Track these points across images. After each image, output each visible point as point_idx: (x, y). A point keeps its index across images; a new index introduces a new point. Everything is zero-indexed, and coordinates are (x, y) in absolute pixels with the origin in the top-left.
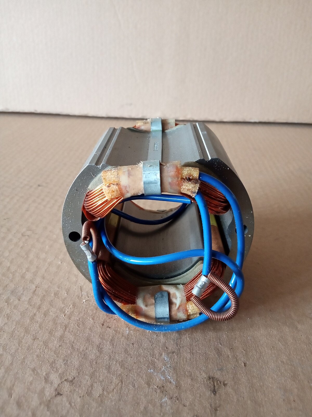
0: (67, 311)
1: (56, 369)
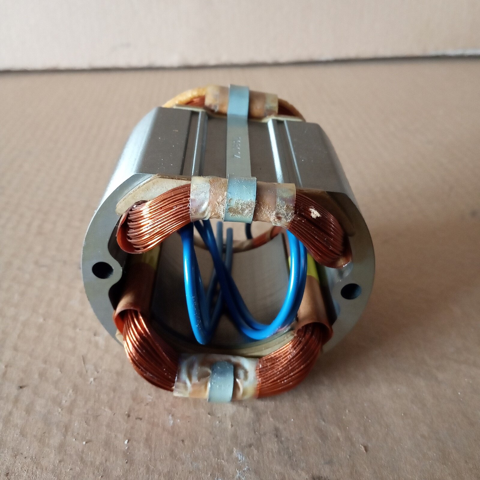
0: (65, 402)
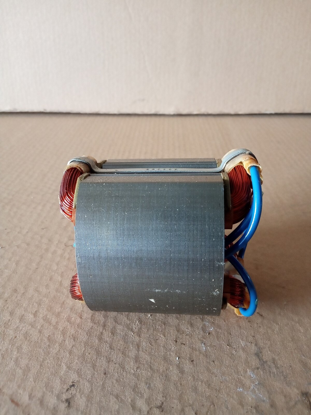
0: (135, 328)
1: (141, 394)
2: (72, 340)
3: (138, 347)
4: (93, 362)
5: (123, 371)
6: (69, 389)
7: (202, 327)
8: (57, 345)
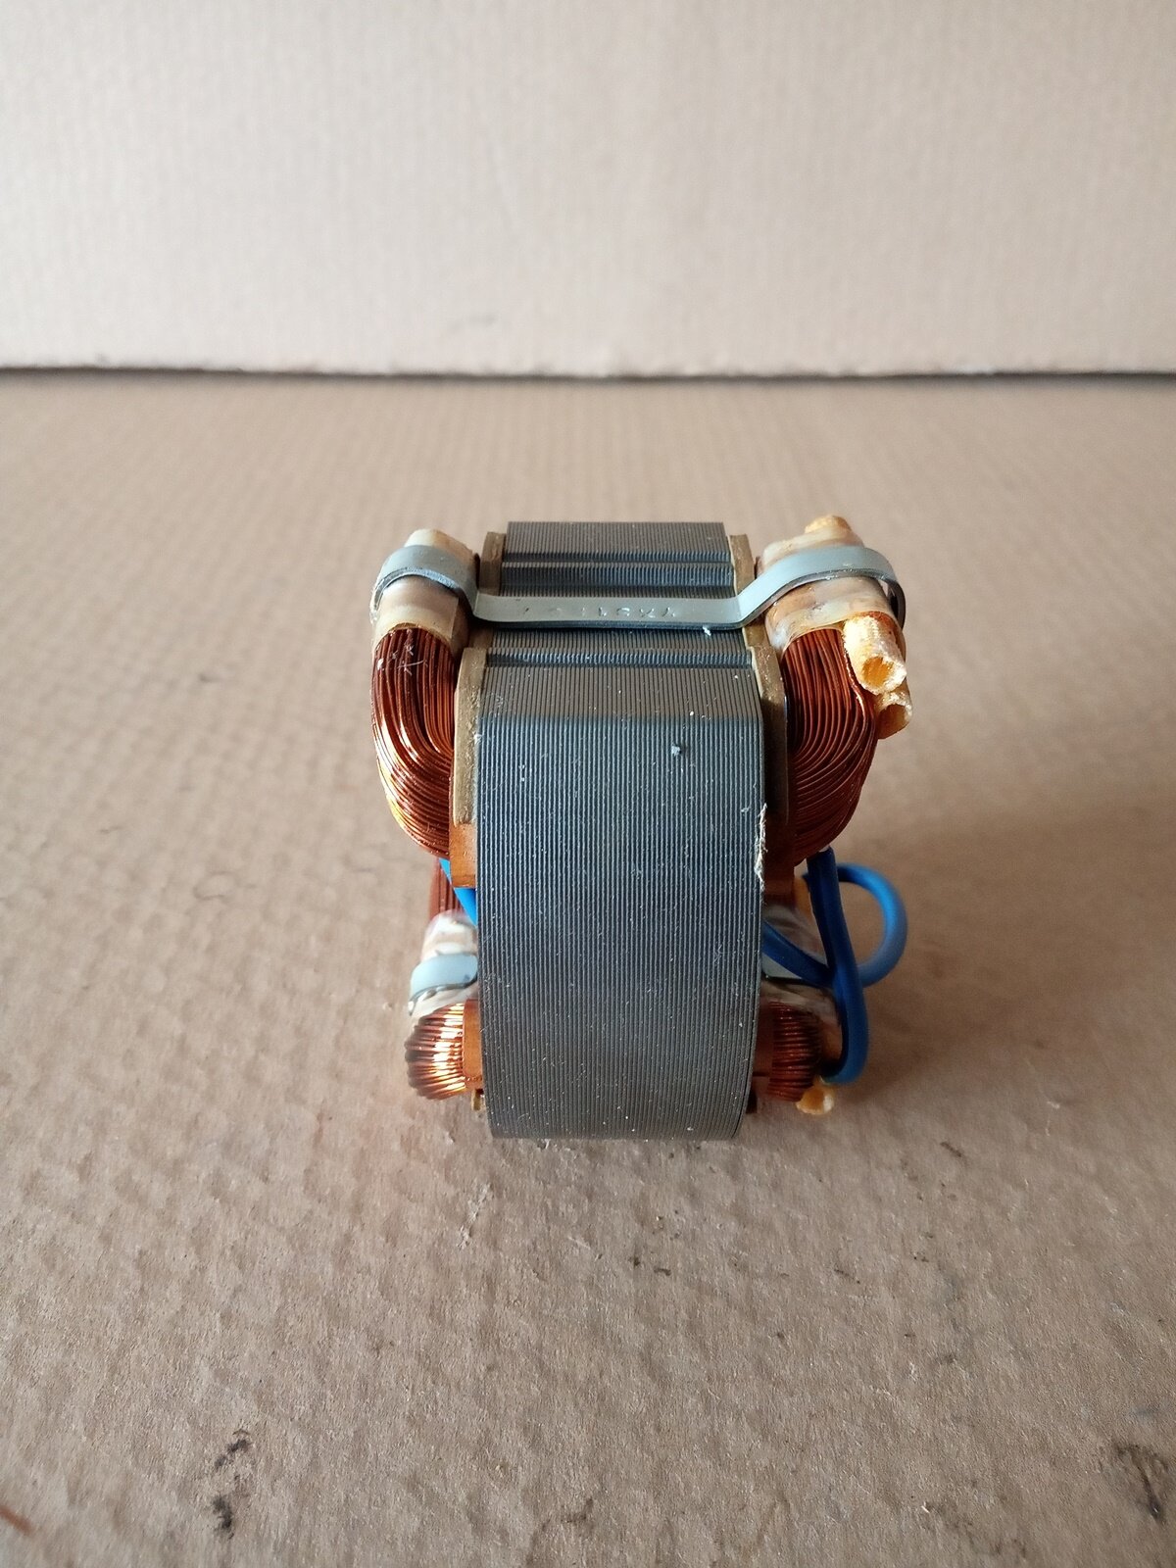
2: (233, 1267)
3: (491, 1290)
4: (319, 1351)
5: (434, 1383)
6: (225, 1458)
7: (734, 1205)
8: (174, 1286)
